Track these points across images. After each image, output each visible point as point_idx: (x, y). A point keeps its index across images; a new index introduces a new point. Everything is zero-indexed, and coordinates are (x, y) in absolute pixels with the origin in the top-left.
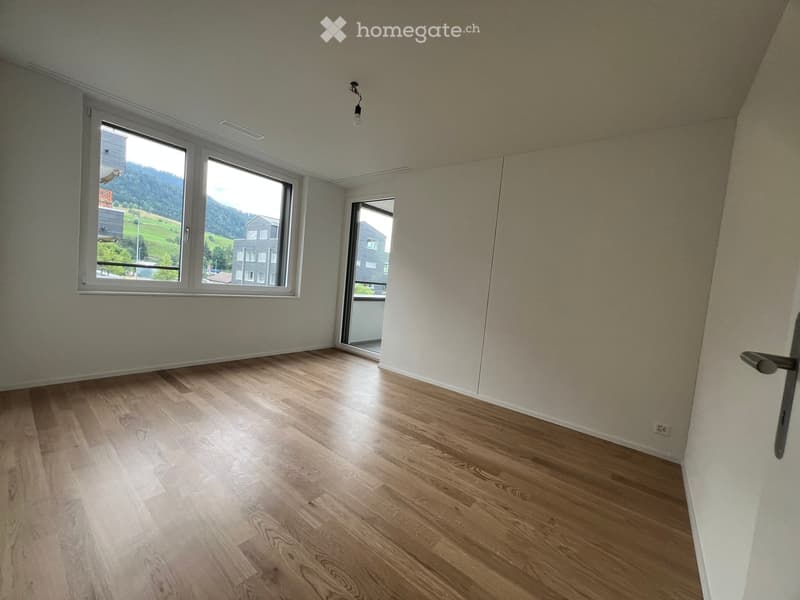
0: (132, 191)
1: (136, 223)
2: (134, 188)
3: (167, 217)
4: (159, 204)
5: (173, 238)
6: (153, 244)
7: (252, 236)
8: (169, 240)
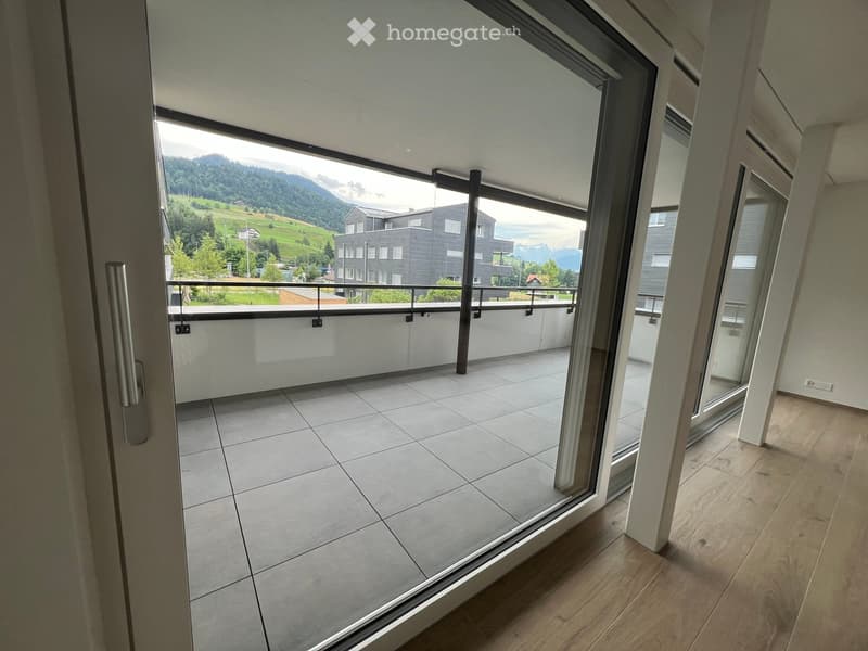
0: (268, 197)
1: (271, 227)
2: (268, 193)
3: (297, 219)
4: (289, 207)
5: (301, 239)
6: (284, 246)
7: (350, 230)
8: (298, 241)
